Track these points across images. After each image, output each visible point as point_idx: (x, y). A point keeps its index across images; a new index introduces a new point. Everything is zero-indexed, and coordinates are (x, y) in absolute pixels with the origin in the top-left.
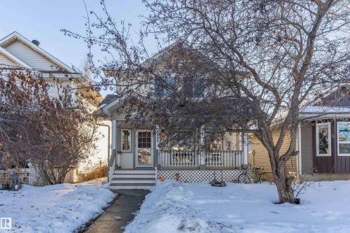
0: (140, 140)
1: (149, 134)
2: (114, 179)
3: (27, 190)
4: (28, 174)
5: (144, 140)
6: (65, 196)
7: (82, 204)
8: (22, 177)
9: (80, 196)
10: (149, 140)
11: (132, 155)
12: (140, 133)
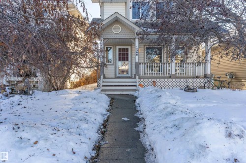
0: (120, 54)
1: (127, 49)
2: (103, 86)
3: (39, 95)
4: (37, 82)
5: (123, 55)
6: (73, 100)
7: (92, 107)
8: (32, 85)
9: (86, 100)
10: (127, 55)
11: (114, 66)
12: (120, 49)
